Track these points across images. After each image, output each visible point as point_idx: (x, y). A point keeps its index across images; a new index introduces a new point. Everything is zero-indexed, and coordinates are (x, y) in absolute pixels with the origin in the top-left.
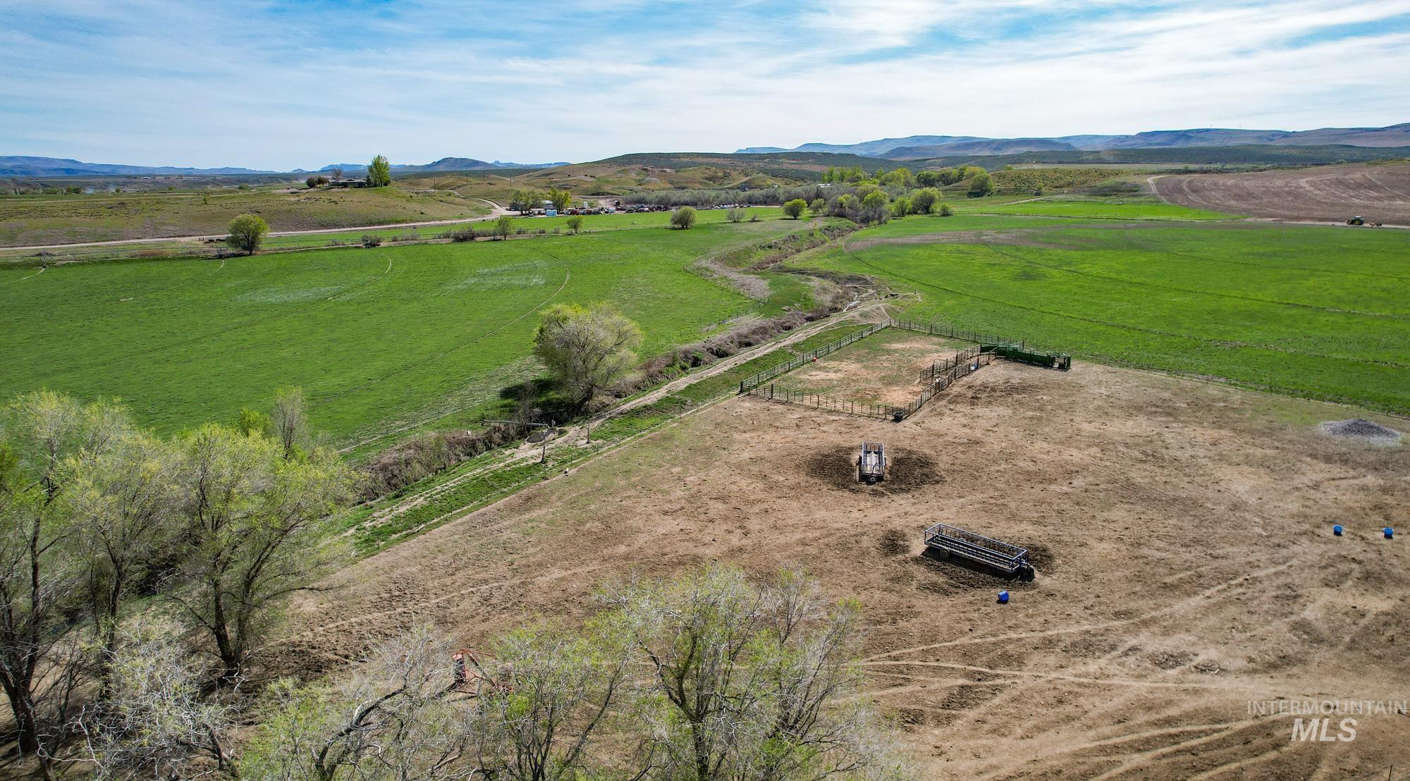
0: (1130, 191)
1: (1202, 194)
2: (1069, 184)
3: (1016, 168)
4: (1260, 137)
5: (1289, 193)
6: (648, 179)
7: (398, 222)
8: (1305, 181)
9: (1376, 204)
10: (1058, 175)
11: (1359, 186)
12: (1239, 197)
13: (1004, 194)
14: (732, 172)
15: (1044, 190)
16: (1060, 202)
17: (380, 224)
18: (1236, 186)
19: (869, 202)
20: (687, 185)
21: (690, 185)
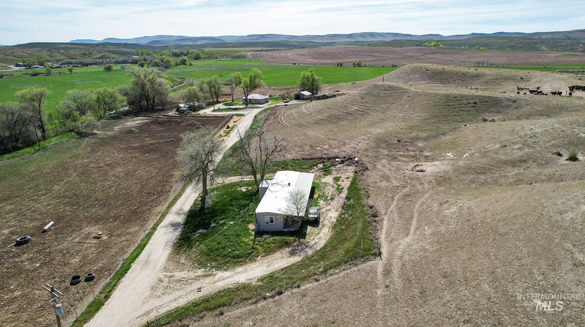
0: (243, 57)
1: (262, 57)
2: (225, 55)
3: (206, 49)
5: (284, 57)
10: (221, 52)
11: (301, 55)
12: (272, 58)
13: (206, 59)
14: (93, 52)
16: (223, 61)
18: (274, 55)
19: (166, 62)
20: (74, 57)
21: (75, 57)
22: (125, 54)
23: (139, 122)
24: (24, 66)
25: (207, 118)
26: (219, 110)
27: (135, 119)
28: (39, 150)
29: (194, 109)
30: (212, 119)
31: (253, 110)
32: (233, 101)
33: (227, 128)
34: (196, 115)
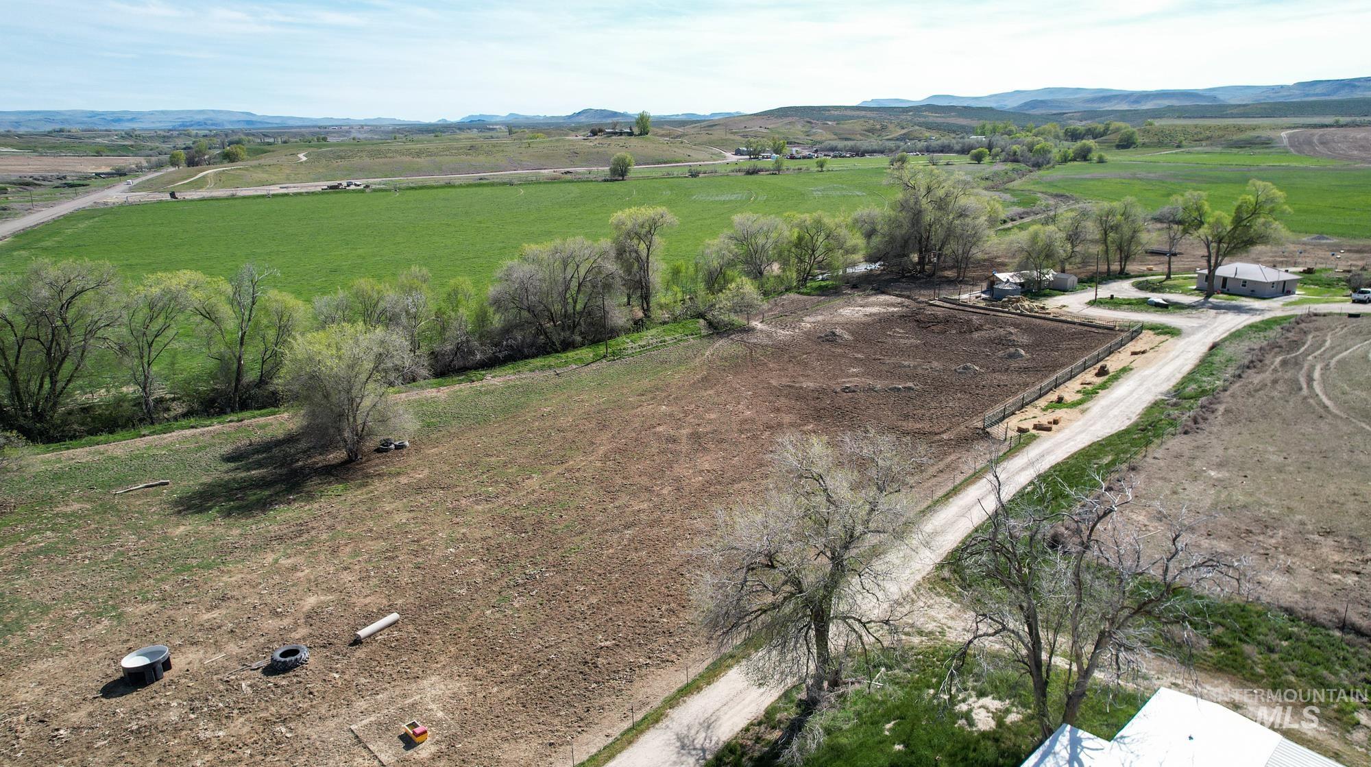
0: (1263, 143)
1: (1328, 145)
2: (1208, 138)
3: (1158, 123)
6: (814, 131)
7: (677, 162)
10: (1198, 130)
12: (1363, 148)
13: (1148, 147)
14: (889, 125)
15: (1184, 143)
16: (1198, 153)
17: (665, 163)
19: (1039, 151)
20: (849, 136)
21: (852, 137)
22: (954, 132)
23: (875, 310)
24: (749, 153)
25: (1060, 324)
26: (1113, 303)
27: (873, 299)
28: (605, 357)
29: (1040, 289)
30: (1073, 328)
31: (1221, 316)
32: (1168, 277)
33: (1098, 375)
34: (1031, 310)
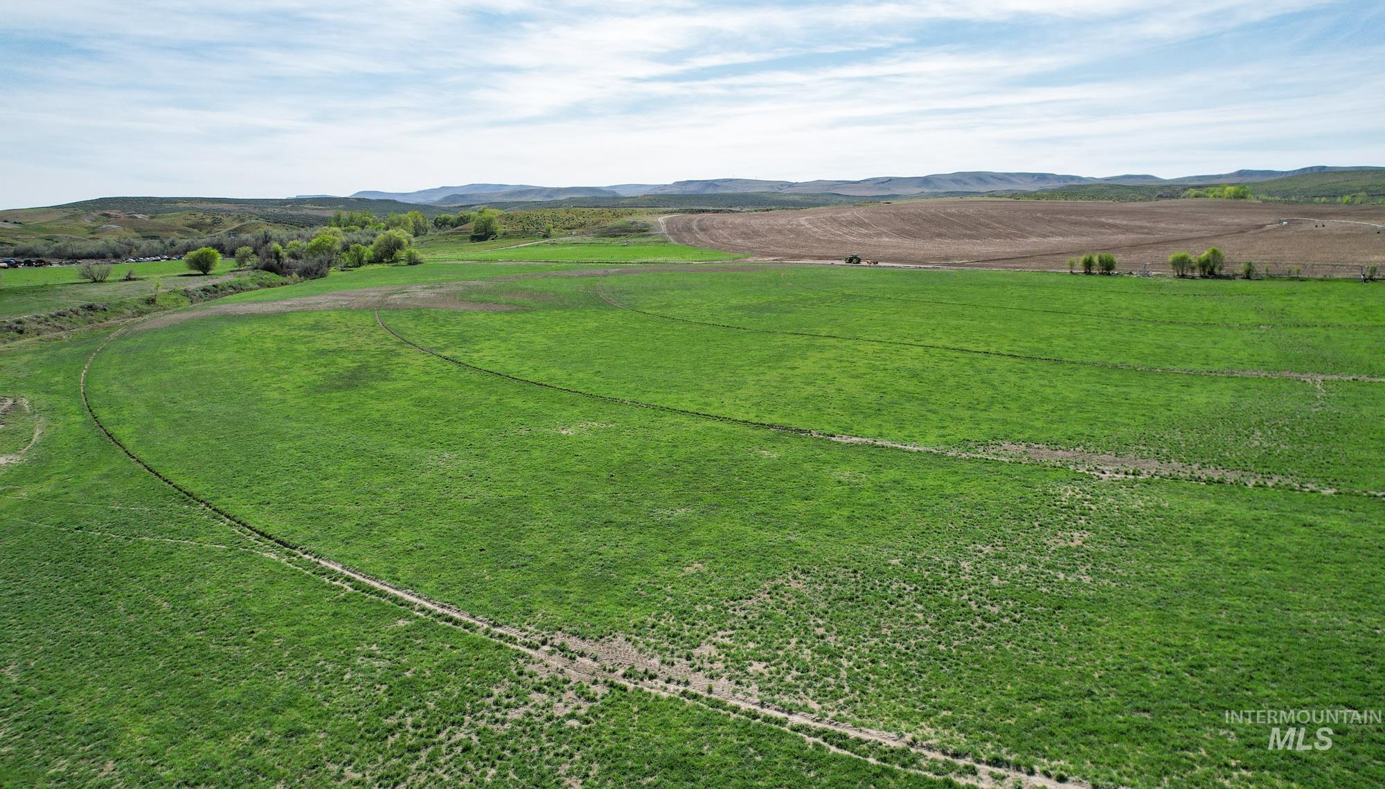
0: (640, 231)
1: (710, 232)
2: (581, 225)
4: (772, 186)
5: (791, 231)
6: (104, 226)
8: (803, 220)
9: (867, 241)
10: (570, 215)
13: (510, 237)
14: (225, 218)
15: (553, 232)
18: (743, 224)
